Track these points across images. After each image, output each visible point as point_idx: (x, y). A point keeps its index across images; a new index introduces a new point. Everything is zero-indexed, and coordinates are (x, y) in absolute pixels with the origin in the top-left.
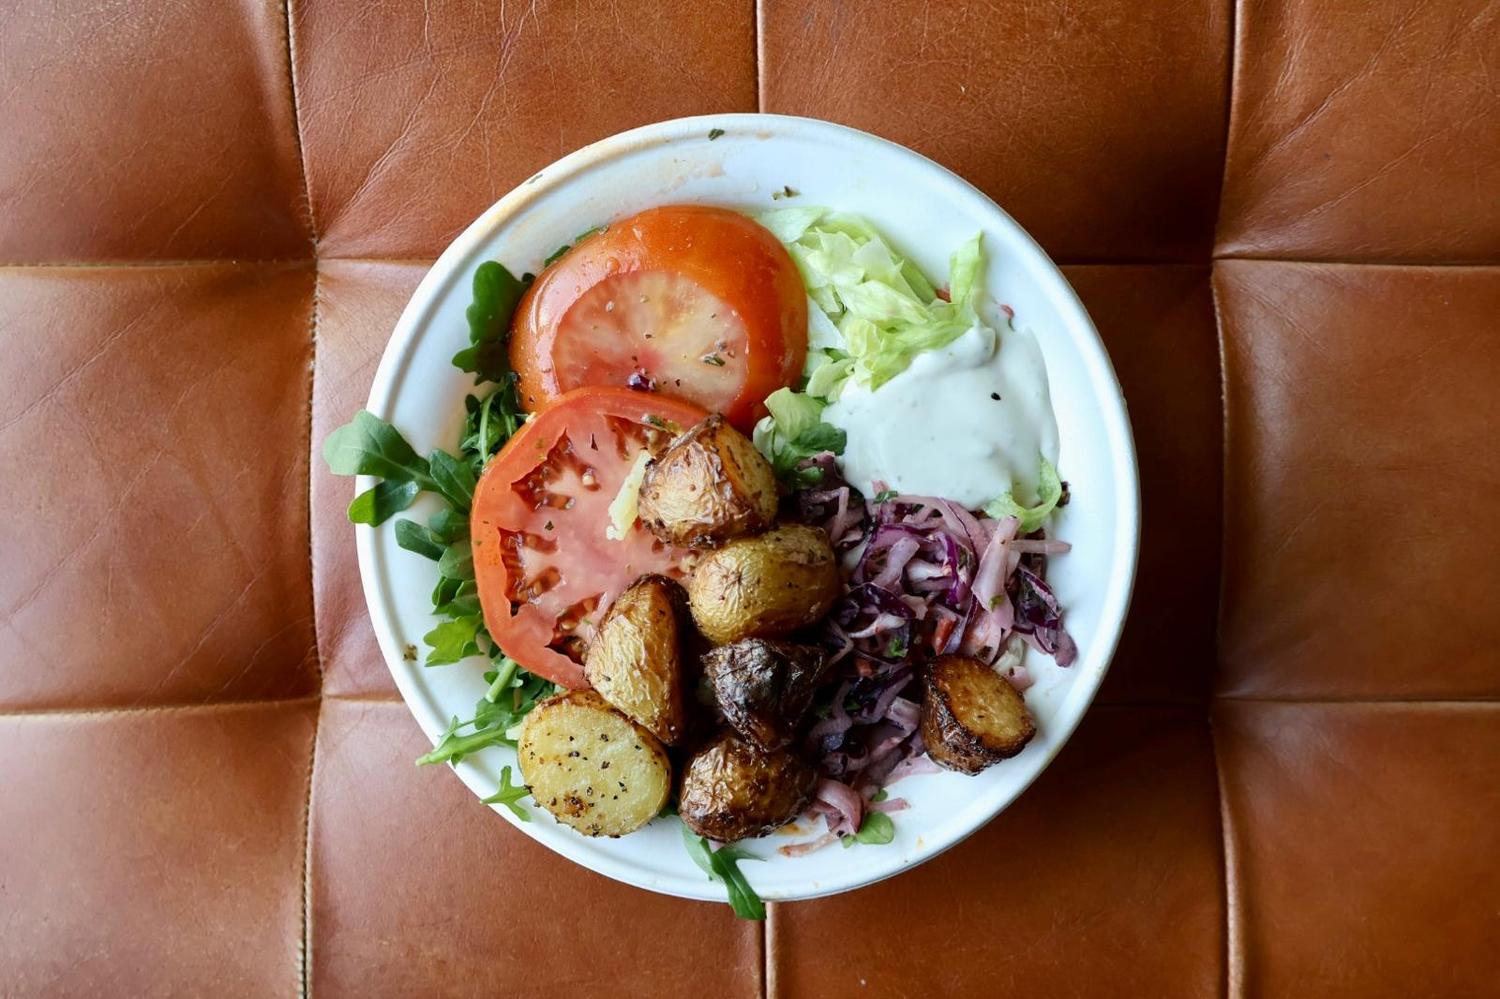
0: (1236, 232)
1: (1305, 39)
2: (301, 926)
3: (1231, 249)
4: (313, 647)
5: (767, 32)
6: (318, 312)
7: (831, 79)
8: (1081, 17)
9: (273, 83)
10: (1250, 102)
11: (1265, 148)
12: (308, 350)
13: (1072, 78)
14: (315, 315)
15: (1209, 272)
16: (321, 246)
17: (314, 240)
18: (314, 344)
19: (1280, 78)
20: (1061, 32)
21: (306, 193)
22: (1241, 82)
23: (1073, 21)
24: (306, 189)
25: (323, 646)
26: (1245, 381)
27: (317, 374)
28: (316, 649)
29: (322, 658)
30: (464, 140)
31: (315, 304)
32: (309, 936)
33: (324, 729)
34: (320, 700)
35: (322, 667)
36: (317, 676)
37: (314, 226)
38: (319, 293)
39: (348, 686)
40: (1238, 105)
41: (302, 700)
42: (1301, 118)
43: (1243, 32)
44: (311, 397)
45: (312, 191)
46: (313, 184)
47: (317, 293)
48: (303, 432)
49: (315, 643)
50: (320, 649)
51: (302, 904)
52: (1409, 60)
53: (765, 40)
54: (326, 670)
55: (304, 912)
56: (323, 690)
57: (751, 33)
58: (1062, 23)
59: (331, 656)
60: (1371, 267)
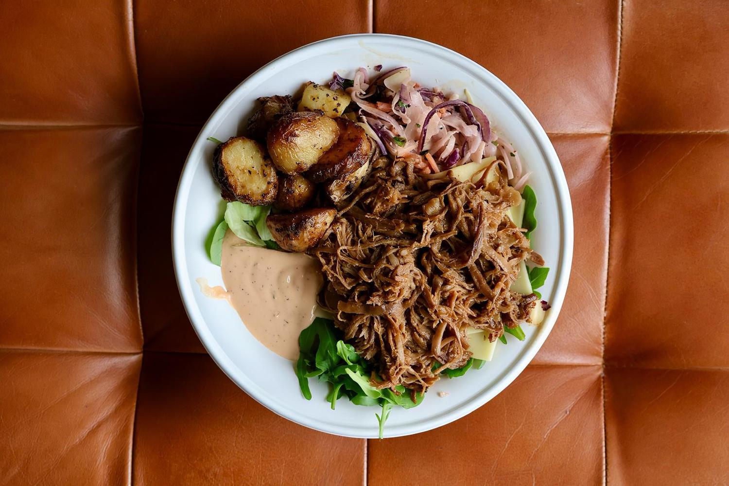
0: (132, 366)
1: (97, 465)
2: (623, 13)
3: (134, 358)
4: (612, 163)
5: (362, 475)
6: (602, 340)
7: (330, 452)
8: (206, 478)
9: (615, 459)
10: (124, 433)
11: (116, 411)
12: (607, 321)
13: (211, 449)
14: (604, 338)
15: (145, 347)
16: (601, 372)
17: (603, 375)
18: (605, 324)
19: (109, 445)
20: (216, 471)
21: (604, 401)
22: (128, 444)
23: (210, 476)
24: (604, 404)
25: (606, 163)
26: (127, 293)
27: (603, 309)
28: (611, 162)
29: (609, 156)
30: (518, 427)
31: (603, 344)
32: (620, 7)
33: (610, 117)
34: (612, 132)
35: (609, 151)
36: (612, 146)
37: (602, 383)
38: (602, 349)
39: (595, 141)
40: (130, 433)
41: (622, 133)
42: (99, 425)
43: (127, 468)
44: (607, 297)
45: (600, 402)
46: (599, 406)
47: (603, 349)
48: (610, 280)
49: (611, 165)
50: (609, 163)
51: (623, 25)
52: (48, 453)
53: (363, 472)
54: (607, 150)
55: (622, 21)
56: (610, 139)
57: (370, 475)
58: (215, 475)
59: (603, 158)
60: (66, 349)
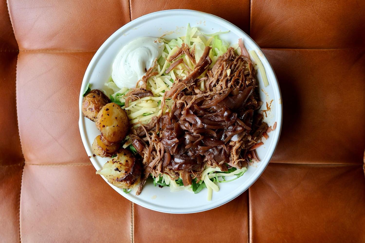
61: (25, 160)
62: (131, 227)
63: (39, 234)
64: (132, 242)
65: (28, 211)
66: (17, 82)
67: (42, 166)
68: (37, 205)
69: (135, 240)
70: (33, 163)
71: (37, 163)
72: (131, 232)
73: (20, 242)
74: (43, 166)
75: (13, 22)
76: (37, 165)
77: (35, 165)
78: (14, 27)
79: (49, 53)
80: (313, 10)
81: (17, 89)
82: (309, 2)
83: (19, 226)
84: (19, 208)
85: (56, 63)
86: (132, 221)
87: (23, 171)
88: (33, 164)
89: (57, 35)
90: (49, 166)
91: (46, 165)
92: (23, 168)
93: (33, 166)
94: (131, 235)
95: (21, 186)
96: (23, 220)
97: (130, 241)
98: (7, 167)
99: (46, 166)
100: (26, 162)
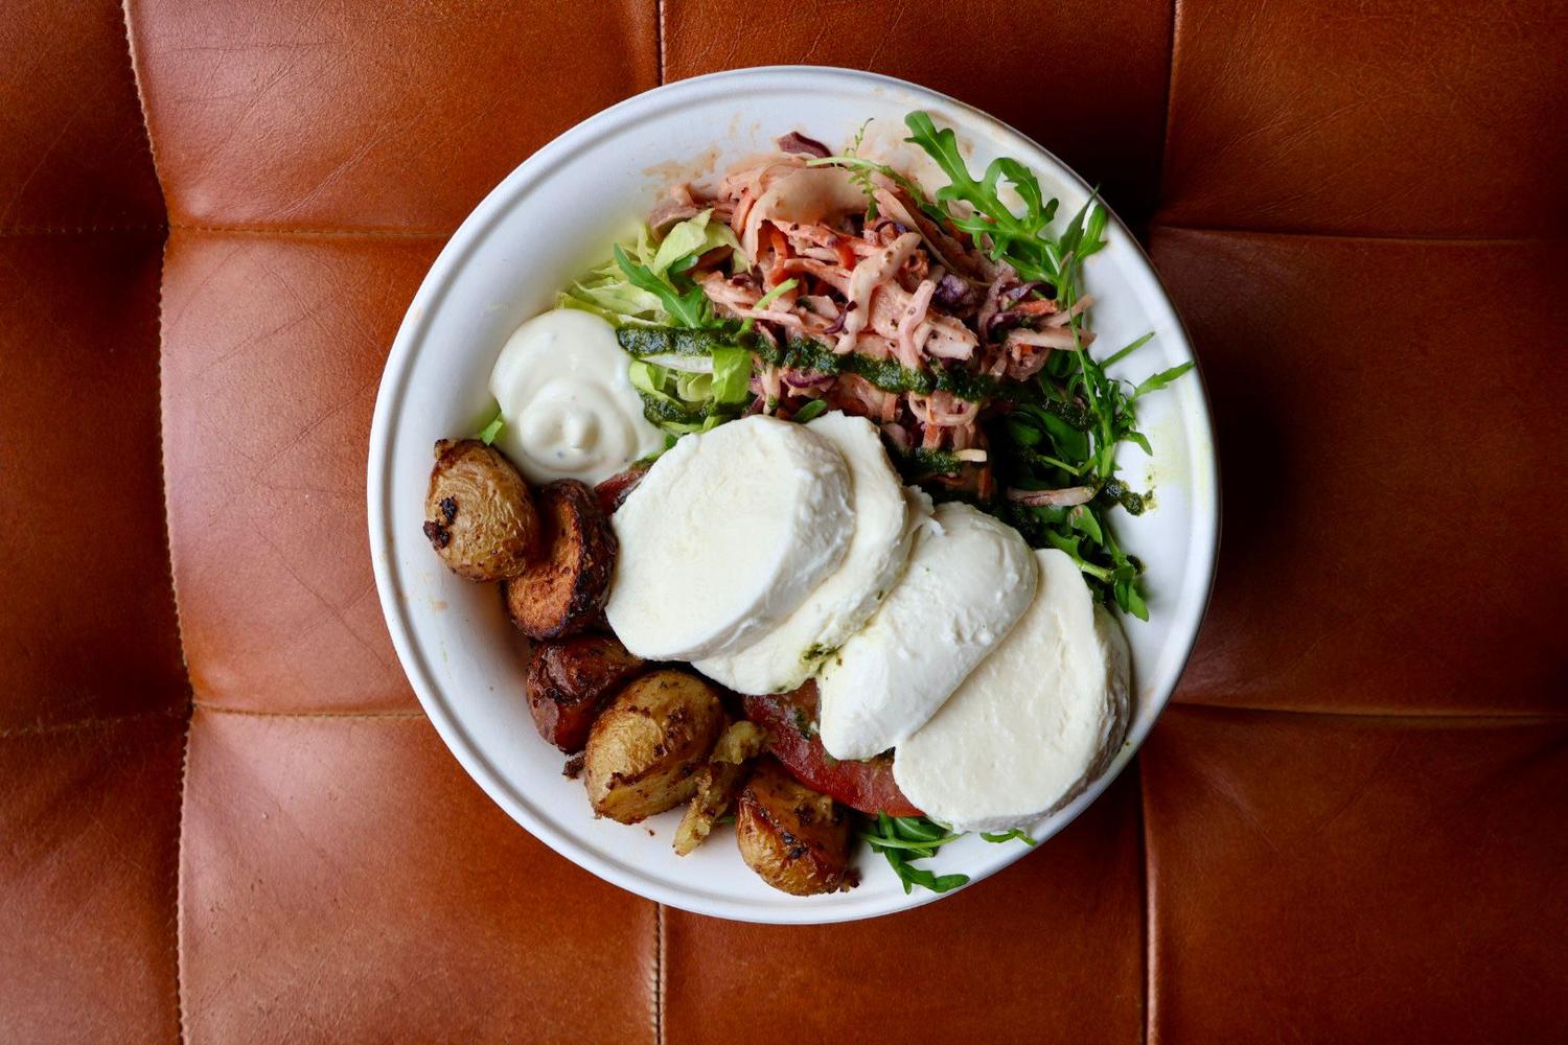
61: (191, 694)
62: (654, 977)
63: (260, 1009)
64: (656, 1041)
65: (212, 910)
66: (163, 362)
67: (269, 718)
68: (252, 887)
69: (668, 1033)
70: (231, 706)
71: (250, 708)
72: (654, 998)
73: (181, 1041)
74: (276, 719)
75: (148, 106)
76: (247, 713)
77: (239, 712)
78: (153, 128)
79: (301, 241)
80: (1436, 76)
81: (164, 392)
82: (1420, 45)
83: (177, 973)
84: (175, 896)
85: (337, 286)
86: (658, 953)
87: (184, 741)
88: (229, 711)
89: (343, 168)
90: (301, 719)
91: (290, 715)
92: (187, 727)
93: (230, 717)
94: (654, 1008)
95: (180, 802)
96: (193, 946)
97: (650, 1034)
98: (119, 721)
99: (290, 720)
100: (201, 702)
